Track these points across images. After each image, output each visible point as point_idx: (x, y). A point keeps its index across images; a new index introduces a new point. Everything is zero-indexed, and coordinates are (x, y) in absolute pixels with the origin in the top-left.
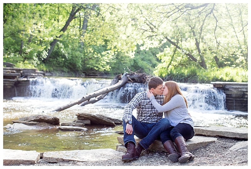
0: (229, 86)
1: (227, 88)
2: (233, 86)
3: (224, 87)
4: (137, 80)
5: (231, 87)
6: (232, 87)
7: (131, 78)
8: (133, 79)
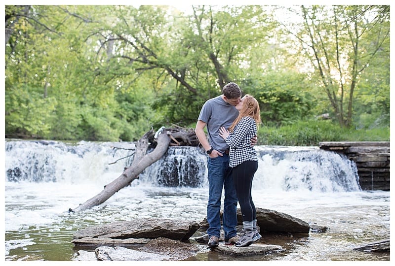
0: (357, 148)
1: (353, 151)
2: (367, 148)
3: (347, 149)
4: (187, 140)
5: (361, 149)
6: (365, 150)
7: (176, 137)
8: (179, 139)
